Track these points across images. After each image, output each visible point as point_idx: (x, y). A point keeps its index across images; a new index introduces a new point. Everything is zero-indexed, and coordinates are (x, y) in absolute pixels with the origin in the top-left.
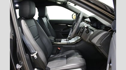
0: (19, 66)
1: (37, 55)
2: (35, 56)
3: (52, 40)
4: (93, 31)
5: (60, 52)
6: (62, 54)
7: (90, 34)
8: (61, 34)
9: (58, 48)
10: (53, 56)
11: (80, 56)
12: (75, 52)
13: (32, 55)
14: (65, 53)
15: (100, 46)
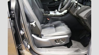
0: (22, 32)
1: (35, 23)
2: (34, 25)
3: (42, 12)
4: (80, 6)
5: (49, 22)
6: (50, 24)
7: (78, 9)
8: (47, 7)
9: (48, 19)
10: (43, 25)
11: (66, 26)
12: (62, 23)
13: (31, 24)
14: (53, 23)
15: (86, 19)
